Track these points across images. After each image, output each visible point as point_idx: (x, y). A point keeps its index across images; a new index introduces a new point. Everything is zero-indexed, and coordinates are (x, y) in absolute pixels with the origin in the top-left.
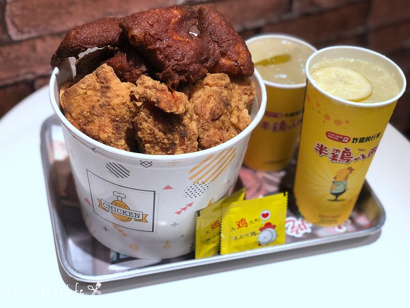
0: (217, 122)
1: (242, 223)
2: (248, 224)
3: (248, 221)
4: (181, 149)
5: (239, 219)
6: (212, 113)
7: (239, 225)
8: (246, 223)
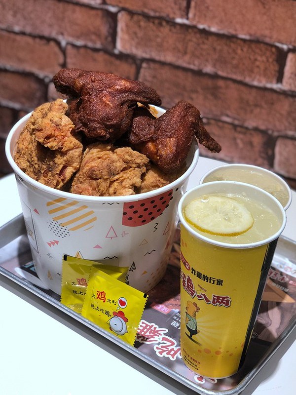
0: (94, 182)
1: (101, 295)
2: (106, 300)
3: (107, 297)
4: (44, 179)
5: (101, 291)
6: (92, 170)
7: (99, 296)
8: (105, 298)
